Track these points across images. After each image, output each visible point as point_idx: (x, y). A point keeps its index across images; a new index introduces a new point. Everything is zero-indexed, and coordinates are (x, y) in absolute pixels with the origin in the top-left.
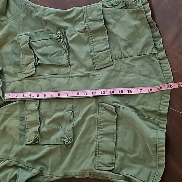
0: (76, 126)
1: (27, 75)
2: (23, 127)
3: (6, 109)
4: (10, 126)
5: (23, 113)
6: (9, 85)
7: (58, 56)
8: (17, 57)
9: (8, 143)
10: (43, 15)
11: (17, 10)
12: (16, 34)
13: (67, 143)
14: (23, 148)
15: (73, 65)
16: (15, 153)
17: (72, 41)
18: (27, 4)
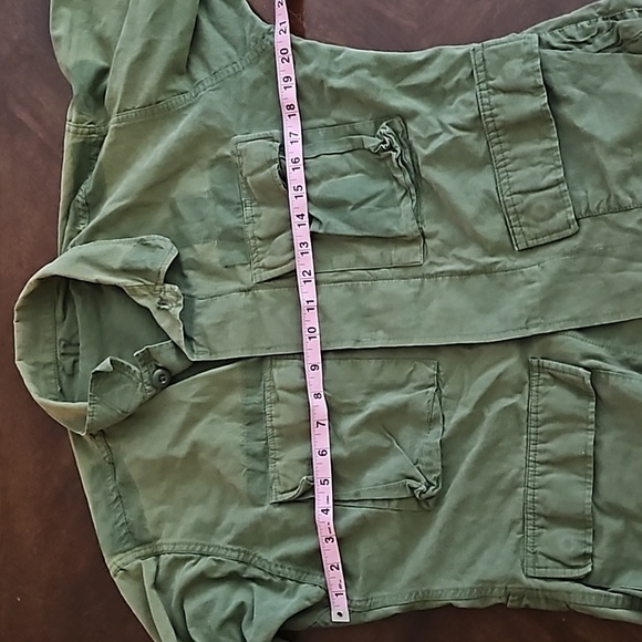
0: (450, 438)
1: (271, 272)
2: (258, 447)
3: (196, 387)
4: (214, 444)
5: (257, 399)
6: (205, 306)
7: (380, 206)
8: (233, 214)
9: (202, 500)
10: (329, 73)
11: (230, 57)
12: (227, 136)
13: (422, 492)
14: (265, 516)
15: (433, 235)
16: (233, 532)
17: (432, 159)
18: (267, 36)
